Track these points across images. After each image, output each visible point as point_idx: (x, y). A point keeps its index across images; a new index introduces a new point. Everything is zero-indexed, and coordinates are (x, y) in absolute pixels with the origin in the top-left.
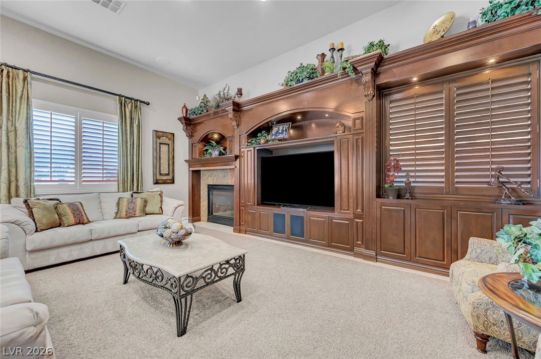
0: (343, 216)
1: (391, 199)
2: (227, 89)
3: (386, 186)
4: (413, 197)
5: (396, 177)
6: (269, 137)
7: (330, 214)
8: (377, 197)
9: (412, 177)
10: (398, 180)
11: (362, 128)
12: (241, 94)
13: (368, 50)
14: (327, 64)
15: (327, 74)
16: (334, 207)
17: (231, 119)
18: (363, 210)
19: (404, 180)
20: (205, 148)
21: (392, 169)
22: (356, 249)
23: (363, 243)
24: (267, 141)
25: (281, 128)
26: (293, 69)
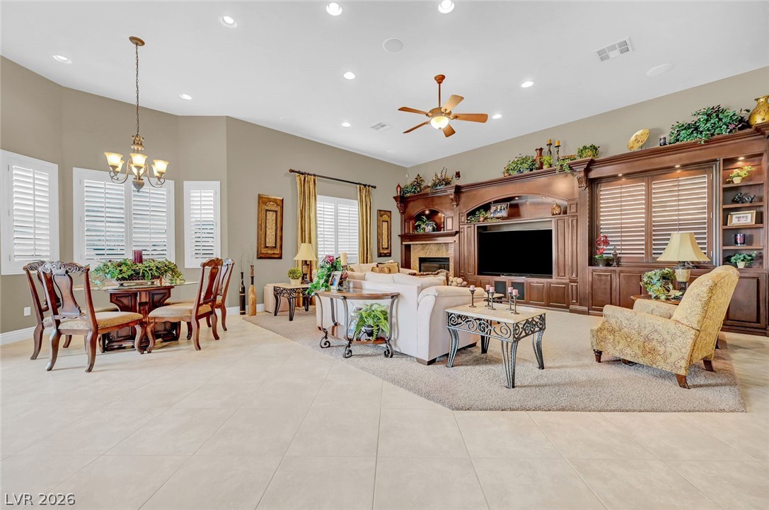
0: (559, 281)
1: (601, 267)
2: (445, 171)
3: (597, 257)
4: (618, 265)
5: (605, 250)
6: (488, 215)
7: (549, 280)
8: (589, 265)
9: (618, 249)
10: (607, 251)
11: (577, 211)
12: (459, 177)
13: (581, 152)
14: (546, 158)
15: (545, 167)
16: (552, 274)
17: (452, 199)
18: (577, 276)
19: (612, 252)
20: (417, 224)
21: (602, 244)
22: (571, 307)
23: (577, 302)
24: (486, 218)
25: (499, 207)
26: (514, 159)
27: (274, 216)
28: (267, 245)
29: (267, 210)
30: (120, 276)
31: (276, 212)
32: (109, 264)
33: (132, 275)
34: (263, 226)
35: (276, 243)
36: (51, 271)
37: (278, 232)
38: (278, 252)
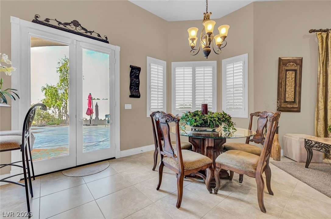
27: (294, 74)
28: (287, 100)
29: (287, 70)
30: (195, 124)
31: (295, 71)
32: (189, 114)
33: (202, 123)
34: (283, 84)
35: (295, 99)
36: (159, 120)
37: (298, 88)
38: (297, 106)
